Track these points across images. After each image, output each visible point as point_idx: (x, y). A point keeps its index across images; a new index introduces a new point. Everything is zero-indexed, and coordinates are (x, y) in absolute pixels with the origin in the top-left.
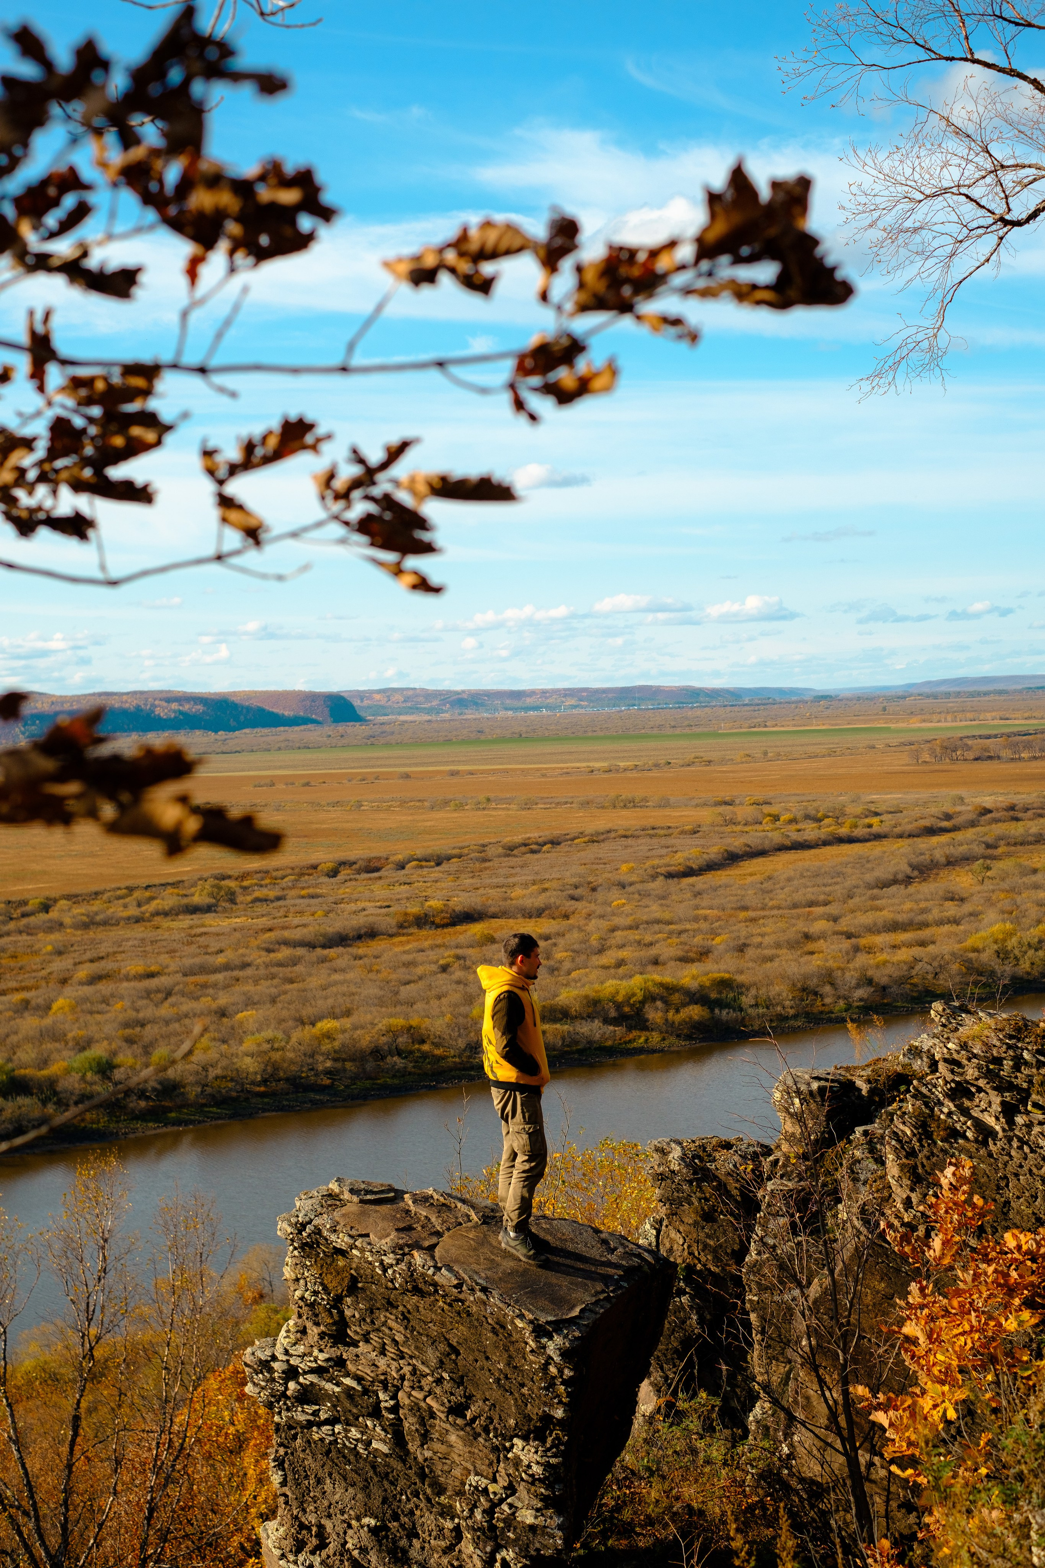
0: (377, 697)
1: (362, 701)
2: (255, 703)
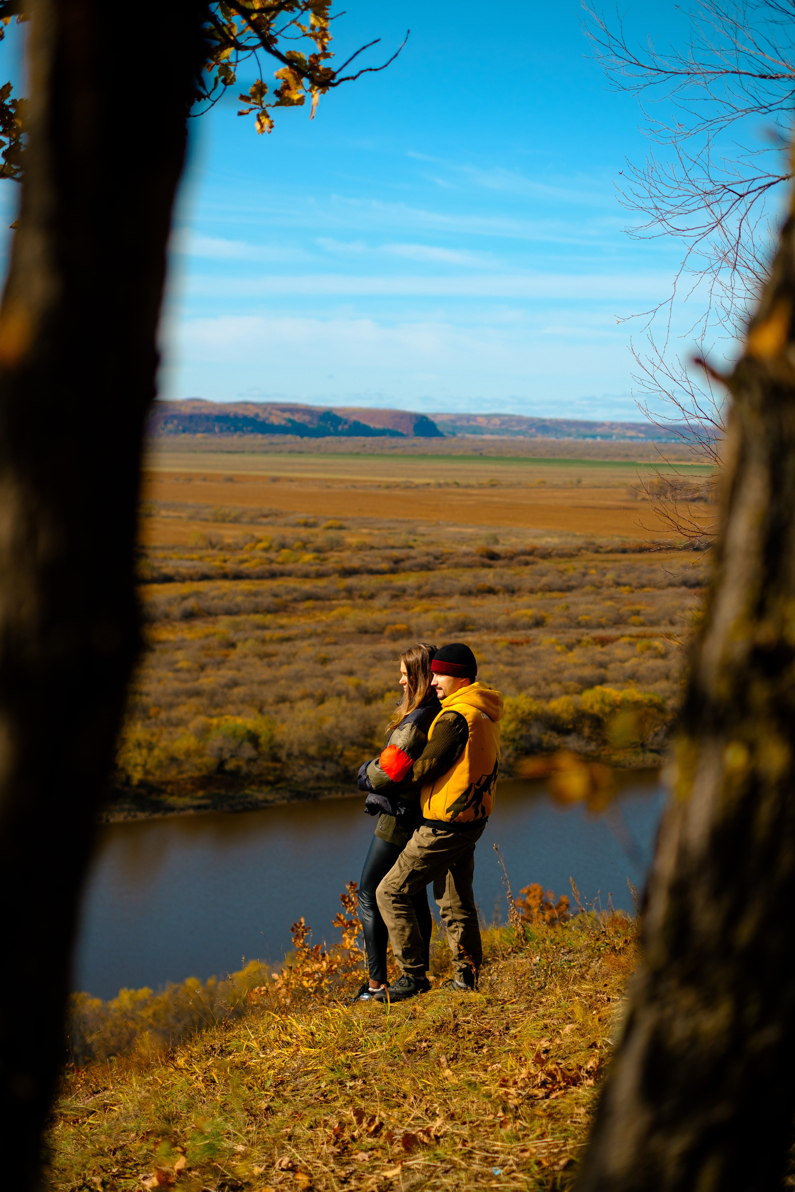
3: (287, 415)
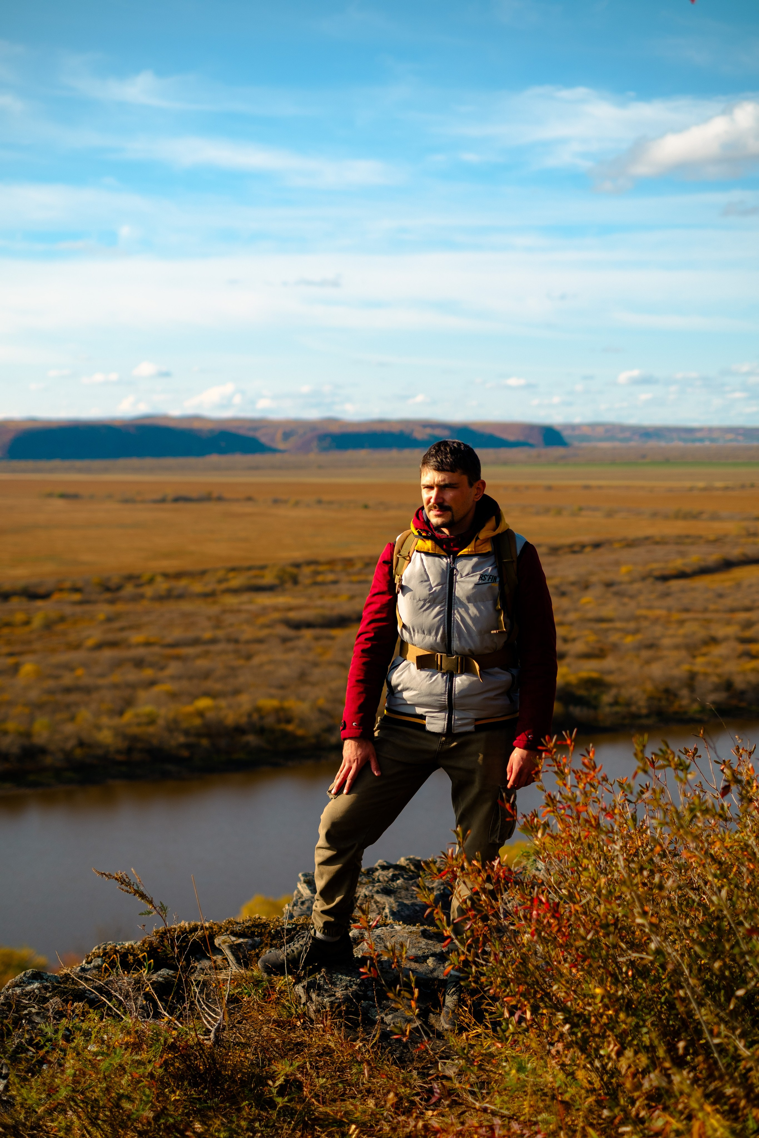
0: (585, 428)
3: (429, 431)
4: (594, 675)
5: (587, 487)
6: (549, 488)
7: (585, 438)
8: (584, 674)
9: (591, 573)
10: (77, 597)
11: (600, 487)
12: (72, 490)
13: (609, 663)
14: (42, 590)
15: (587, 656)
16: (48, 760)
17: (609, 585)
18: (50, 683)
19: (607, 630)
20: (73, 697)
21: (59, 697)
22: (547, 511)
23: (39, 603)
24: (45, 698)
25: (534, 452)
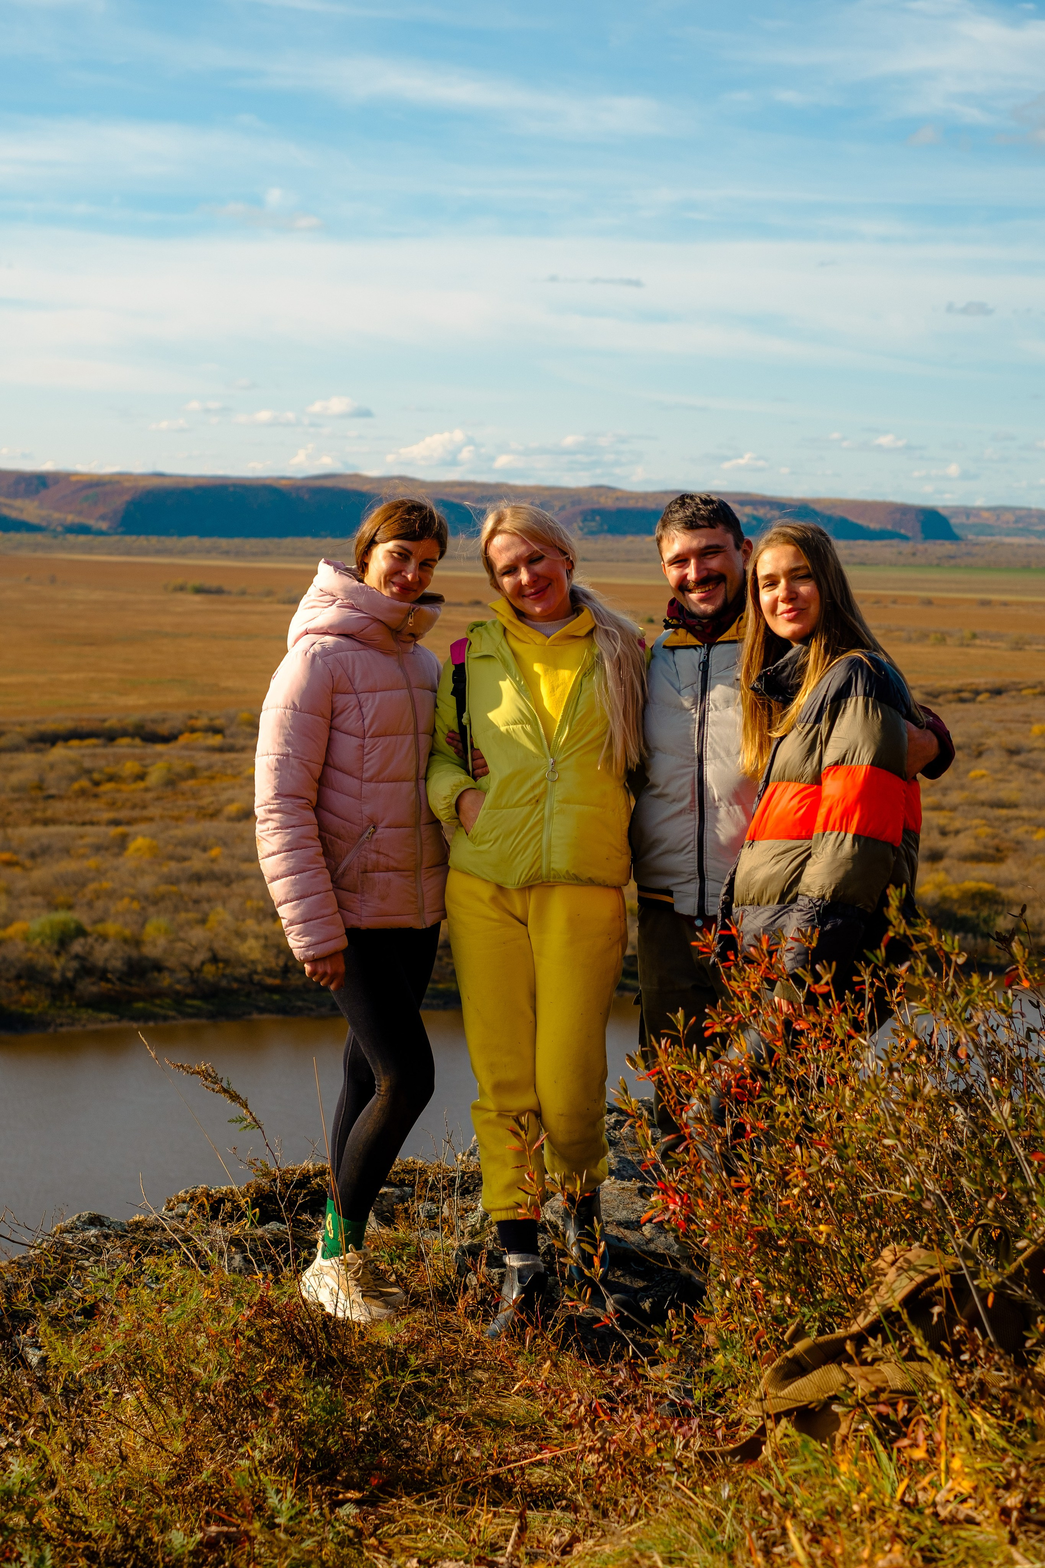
0: (986, 515)
1: (968, 517)
2: (839, 513)
4: (986, 886)
5: (985, 603)
6: (929, 602)
7: (985, 529)
8: (970, 885)
9: (987, 734)
10: (216, 740)
11: (1005, 604)
12: (212, 583)
13: (1009, 869)
14: (164, 729)
15: (976, 858)
16: (165, 981)
17: (1013, 752)
18: (173, 867)
19: (1009, 820)
20: (204, 889)
21: (184, 887)
22: (923, 636)
23: (160, 748)
24: (163, 888)
25: (906, 547)
